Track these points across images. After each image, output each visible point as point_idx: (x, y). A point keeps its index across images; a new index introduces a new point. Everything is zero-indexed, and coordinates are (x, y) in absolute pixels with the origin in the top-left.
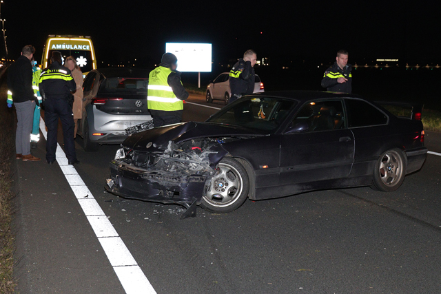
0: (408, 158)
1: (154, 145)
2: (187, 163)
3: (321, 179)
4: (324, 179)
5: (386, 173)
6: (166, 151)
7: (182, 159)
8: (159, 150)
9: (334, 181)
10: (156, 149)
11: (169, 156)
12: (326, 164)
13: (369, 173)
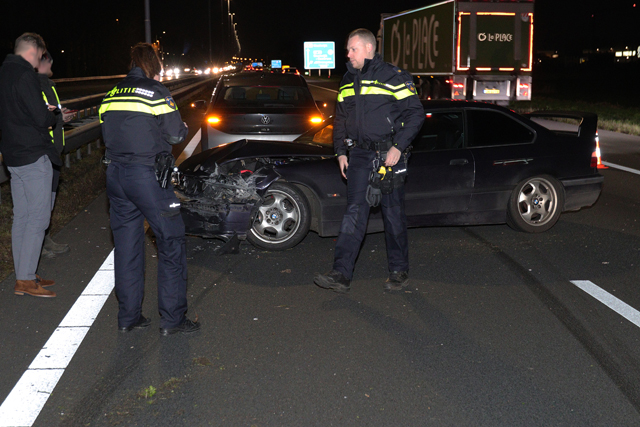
0: (567, 188)
1: (202, 169)
2: (234, 190)
3: (422, 213)
4: (426, 213)
5: (529, 207)
6: (212, 175)
7: (228, 185)
8: (206, 174)
9: (444, 215)
10: (203, 173)
11: (214, 181)
12: (428, 194)
13: (501, 206)
